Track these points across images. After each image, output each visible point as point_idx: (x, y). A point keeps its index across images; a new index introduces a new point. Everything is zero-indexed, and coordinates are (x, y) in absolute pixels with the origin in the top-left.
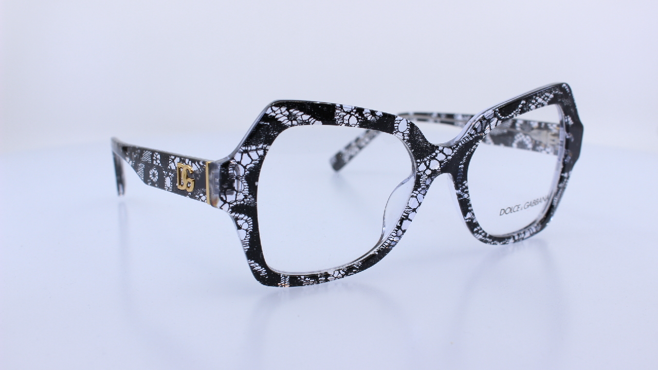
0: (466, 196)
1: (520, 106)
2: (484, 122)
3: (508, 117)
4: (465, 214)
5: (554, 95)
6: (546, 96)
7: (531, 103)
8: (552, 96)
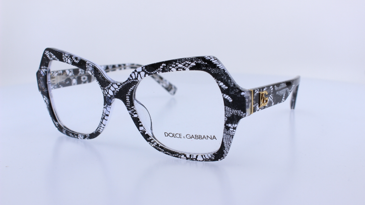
0: (135, 116)
1: (161, 67)
2: (136, 73)
3: (152, 73)
4: (138, 127)
5: (195, 63)
6: (186, 64)
7: (171, 66)
8: (193, 64)
